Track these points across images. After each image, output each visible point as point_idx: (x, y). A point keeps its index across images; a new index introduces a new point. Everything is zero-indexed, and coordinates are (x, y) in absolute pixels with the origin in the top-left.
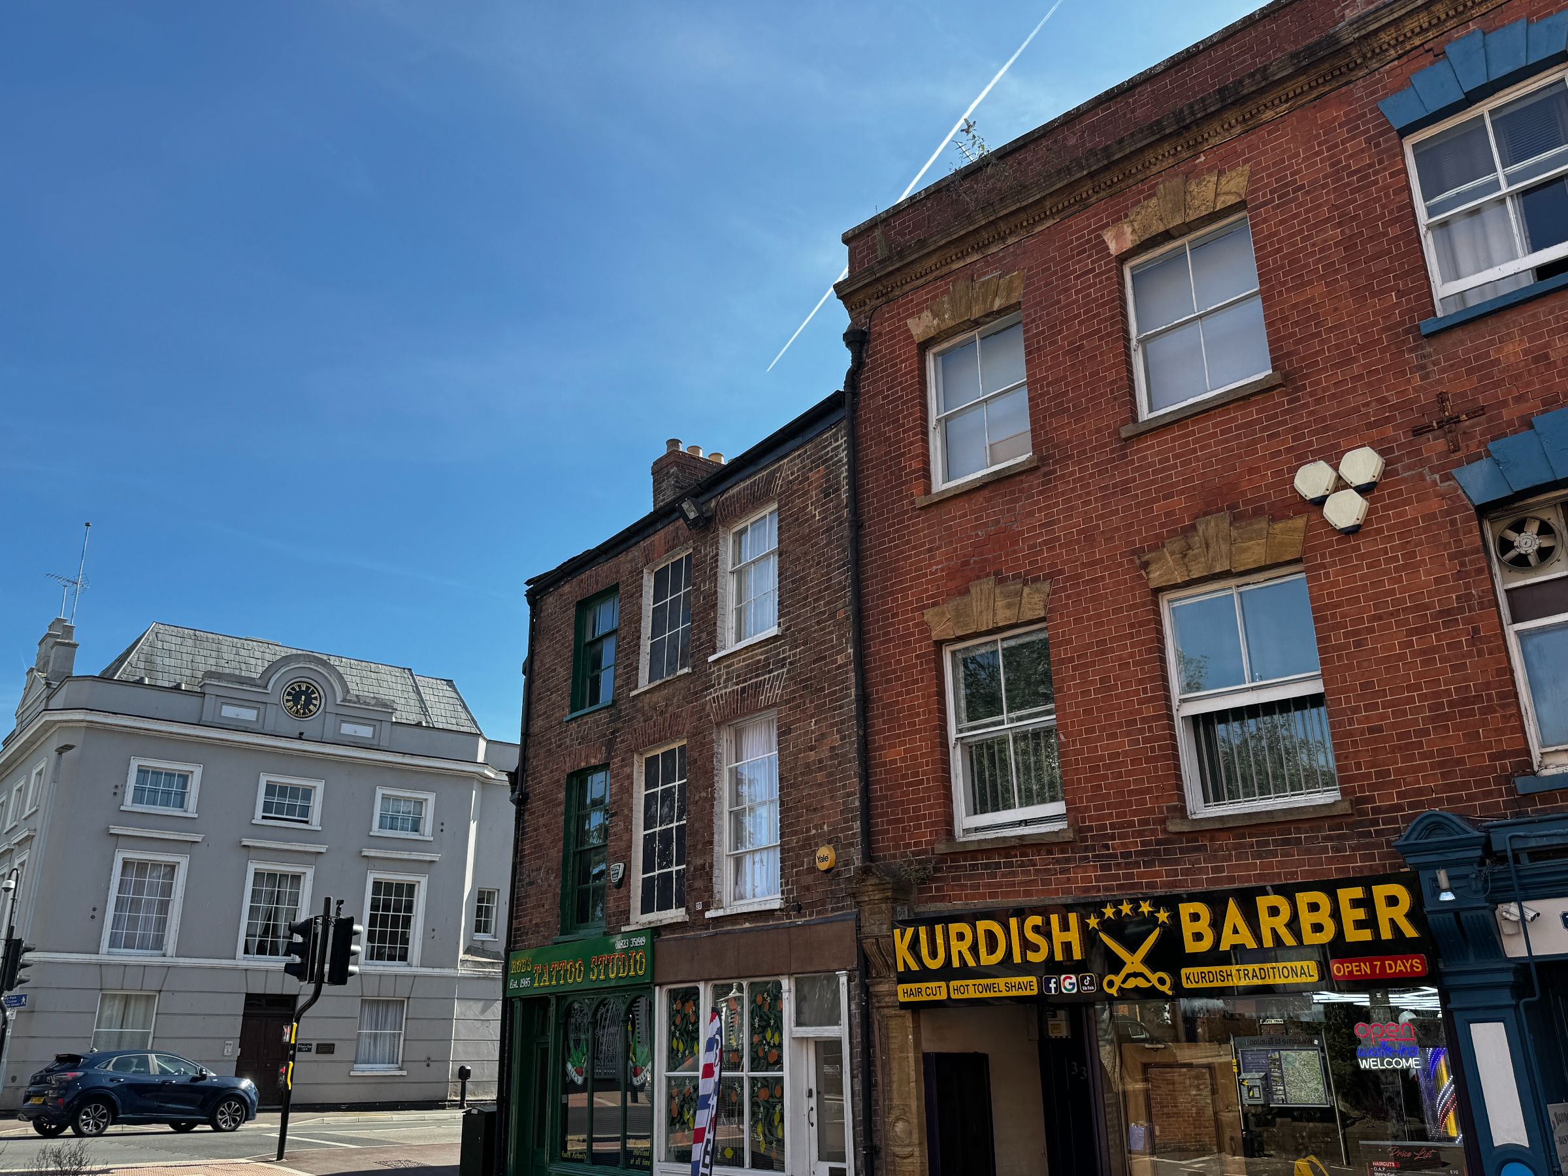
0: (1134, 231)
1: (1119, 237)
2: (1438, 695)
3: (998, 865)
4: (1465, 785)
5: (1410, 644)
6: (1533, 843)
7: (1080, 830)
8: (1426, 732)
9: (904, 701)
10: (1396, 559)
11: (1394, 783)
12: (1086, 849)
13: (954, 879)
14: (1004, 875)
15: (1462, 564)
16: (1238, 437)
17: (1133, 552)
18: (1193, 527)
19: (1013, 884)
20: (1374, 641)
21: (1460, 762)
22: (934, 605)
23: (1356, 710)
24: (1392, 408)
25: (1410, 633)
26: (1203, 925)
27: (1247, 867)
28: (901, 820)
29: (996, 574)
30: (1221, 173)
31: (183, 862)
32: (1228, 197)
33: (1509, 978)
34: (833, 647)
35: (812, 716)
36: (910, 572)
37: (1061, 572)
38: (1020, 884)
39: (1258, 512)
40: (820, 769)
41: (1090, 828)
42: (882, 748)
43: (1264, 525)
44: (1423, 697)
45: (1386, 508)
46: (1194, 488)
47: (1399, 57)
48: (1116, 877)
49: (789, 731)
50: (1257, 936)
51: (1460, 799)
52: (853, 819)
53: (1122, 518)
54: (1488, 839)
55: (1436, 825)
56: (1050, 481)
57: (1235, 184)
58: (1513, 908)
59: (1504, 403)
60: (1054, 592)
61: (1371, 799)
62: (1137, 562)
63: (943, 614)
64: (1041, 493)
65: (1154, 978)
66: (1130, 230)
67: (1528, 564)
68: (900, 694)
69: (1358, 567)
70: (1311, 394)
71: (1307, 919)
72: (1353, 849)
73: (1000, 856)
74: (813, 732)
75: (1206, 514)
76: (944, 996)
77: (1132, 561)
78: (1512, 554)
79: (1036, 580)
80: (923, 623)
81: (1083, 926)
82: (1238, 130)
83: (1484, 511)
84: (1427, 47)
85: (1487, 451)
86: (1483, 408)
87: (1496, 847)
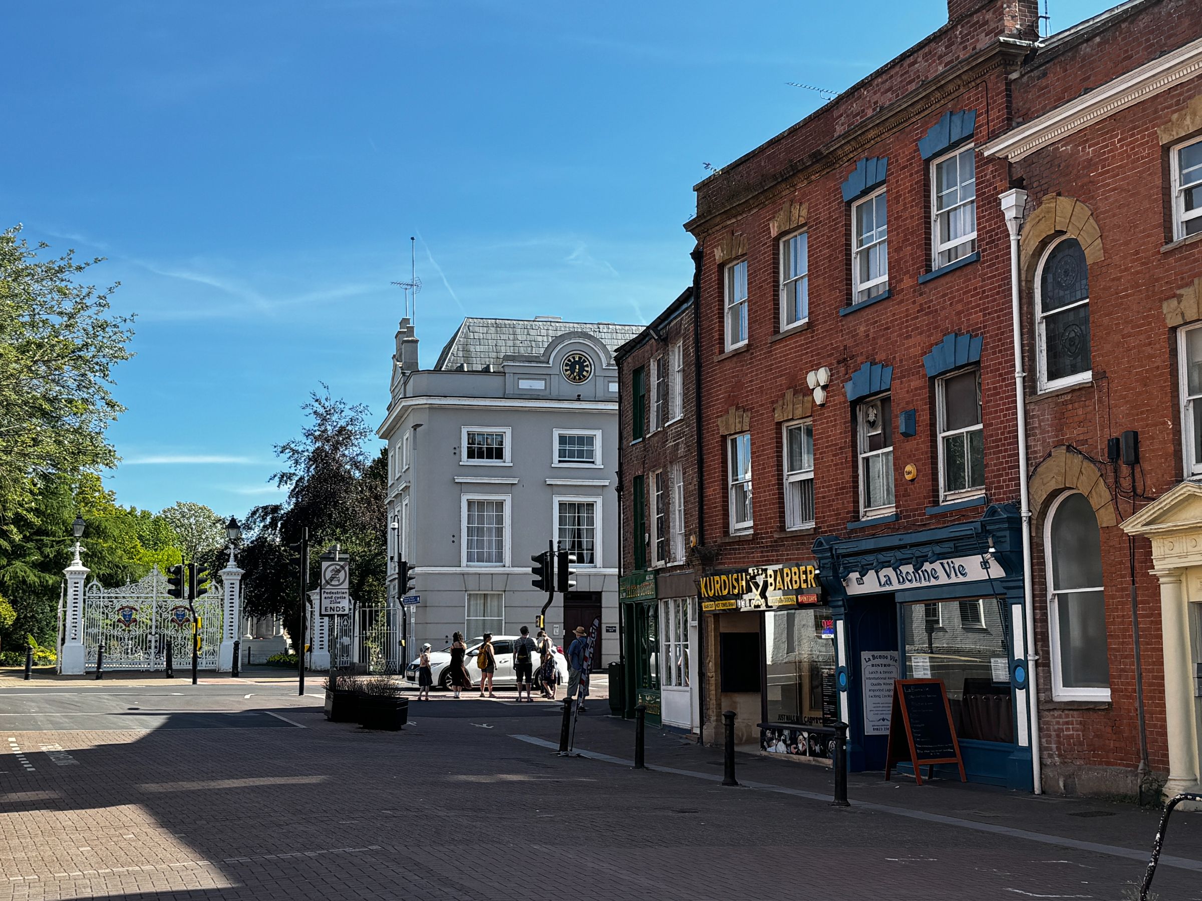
1: (774, 227)
2: (838, 484)
4: (841, 525)
5: (833, 461)
6: (839, 551)
7: (756, 534)
8: (834, 500)
10: (832, 421)
11: (826, 521)
12: (758, 543)
13: (726, 554)
15: (845, 427)
16: (799, 350)
17: (772, 402)
18: (785, 394)
20: (825, 458)
21: (840, 514)
22: (721, 416)
23: (820, 488)
24: (834, 349)
25: (833, 456)
26: (772, 580)
27: (794, 555)
28: (712, 525)
29: (737, 404)
30: (800, 205)
31: (508, 499)
32: (803, 219)
33: (842, 603)
36: (715, 396)
37: (754, 408)
38: (742, 558)
39: (799, 391)
40: (693, 495)
41: (759, 534)
42: (707, 488)
43: (801, 398)
44: (834, 485)
45: (828, 397)
46: (787, 373)
47: (847, 162)
48: (765, 556)
49: (685, 473)
50: (784, 585)
53: (770, 384)
56: (752, 358)
57: (804, 212)
59: (858, 355)
60: (752, 418)
61: (821, 527)
63: (723, 422)
64: (749, 363)
66: (777, 225)
68: (712, 461)
69: (824, 423)
70: (817, 335)
71: (793, 578)
73: (740, 544)
74: (691, 475)
75: (789, 388)
76: (714, 608)
77: (771, 407)
79: (747, 410)
80: (718, 425)
81: (746, 578)
82: (806, 182)
84: (854, 160)
85: (852, 377)
86: (854, 355)
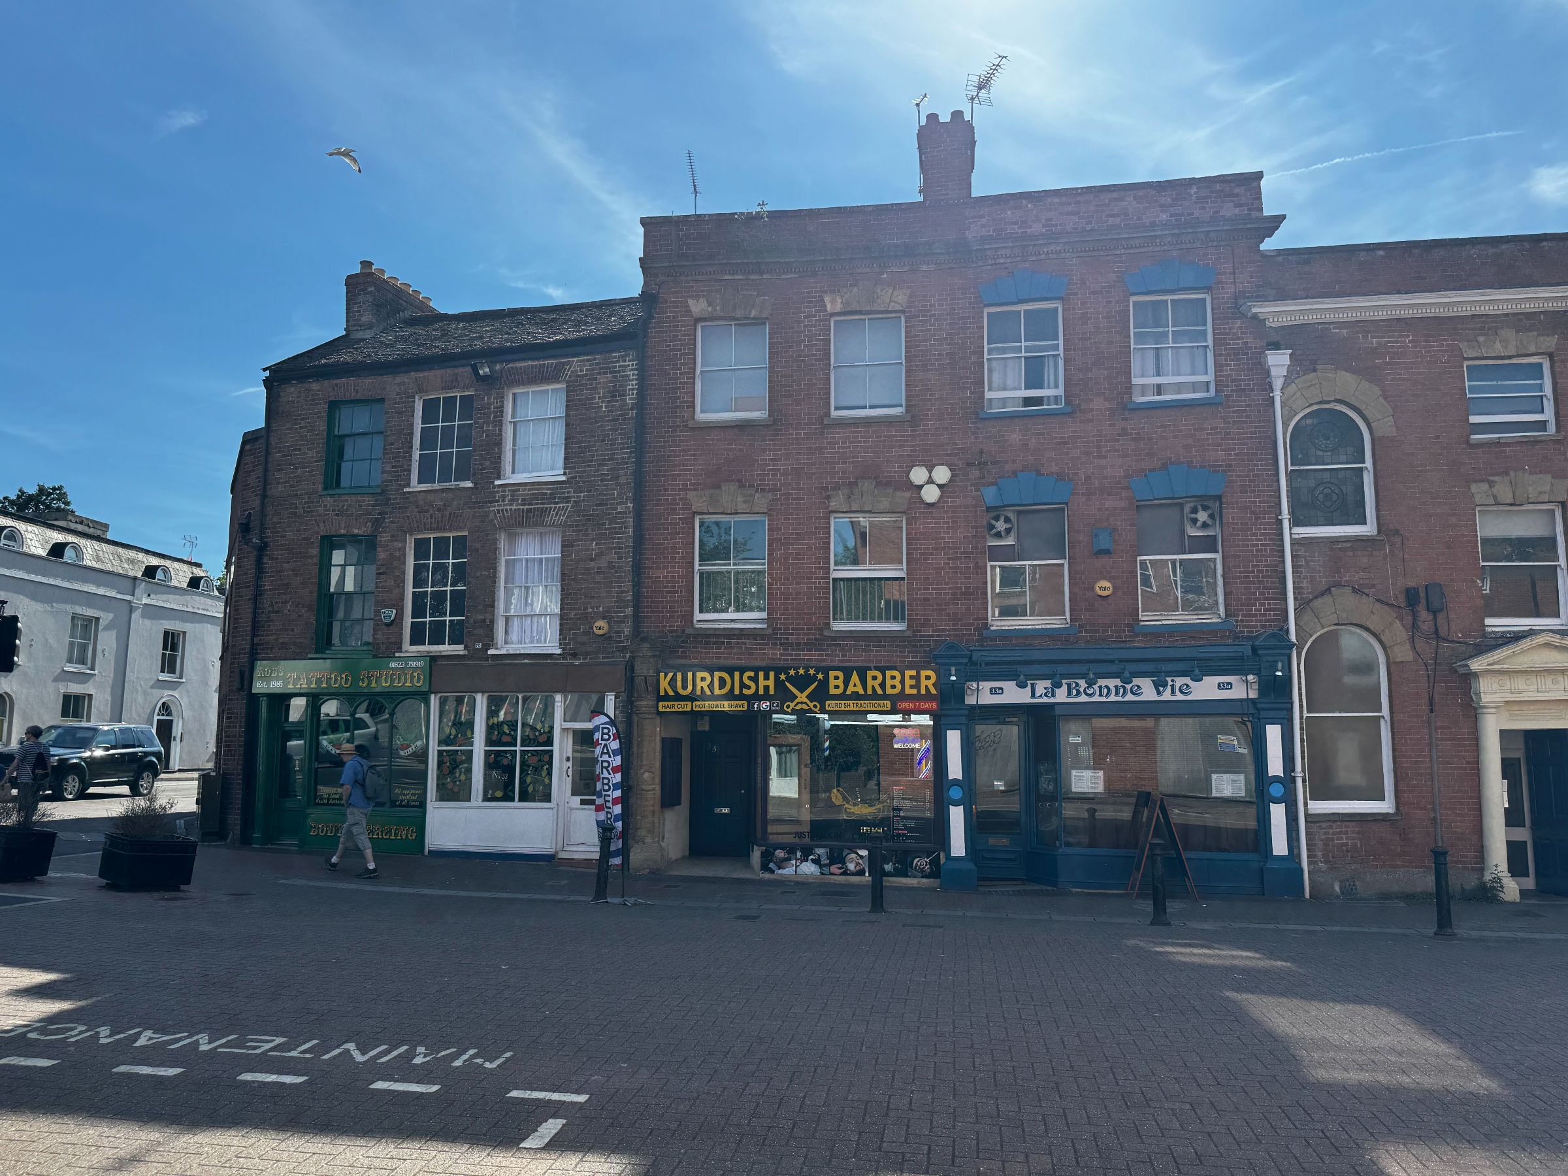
0: (842, 302)
1: (833, 302)
2: (957, 588)
3: (723, 643)
4: (961, 630)
5: (948, 564)
6: (988, 659)
7: (774, 629)
8: (948, 604)
9: (668, 544)
10: (948, 523)
11: (932, 625)
12: (776, 639)
13: (694, 647)
14: (726, 648)
15: (976, 532)
16: (884, 441)
17: (823, 488)
18: (856, 484)
19: (731, 653)
20: (932, 559)
21: (961, 619)
22: (694, 490)
23: (919, 589)
24: (959, 449)
25: (949, 559)
26: (840, 682)
27: (858, 656)
28: (662, 612)
29: (739, 481)
30: (895, 288)
32: (898, 306)
33: (966, 712)
34: (614, 499)
35: (593, 540)
36: (679, 465)
37: (780, 490)
38: (735, 653)
39: (888, 484)
40: (598, 573)
41: (780, 629)
42: (651, 568)
43: (891, 491)
44: (949, 589)
45: (948, 497)
46: (858, 462)
47: (992, 265)
48: (791, 655)
49: (572, 546)
50: (865, 687)
51: (958, 635)
52: (627, 607)
53: (818, 468)
54: (971, 655)
55: (952, 647)
56: (777, 435)
57: (900, 298)
58: (975, 685)
59: (1006, 462)
60: (773, 500)
61: (920, 631)
62: (824, 494)
63: (701, 496)
64: (771, 440)
65: (811, 705)
66: (840, 301)
67: (1001, 536)
68: (666, 539)
69: (930, 523)
70: (923, 430)
71: (889, 682)
72: (909, 652)
73: (724, 638)
74: (593, 550)
75: (863, 478)
76: (689, 709)
77: (820, 493)
78: (994, 531)
79: (763, 490)
80: (686, 499)
81: (777, 678)
82: (906, 268)
83: (989, 509)
84: (1006, 266)
85: (996, 482)
86: (998, 461)
87: (974, 659)
